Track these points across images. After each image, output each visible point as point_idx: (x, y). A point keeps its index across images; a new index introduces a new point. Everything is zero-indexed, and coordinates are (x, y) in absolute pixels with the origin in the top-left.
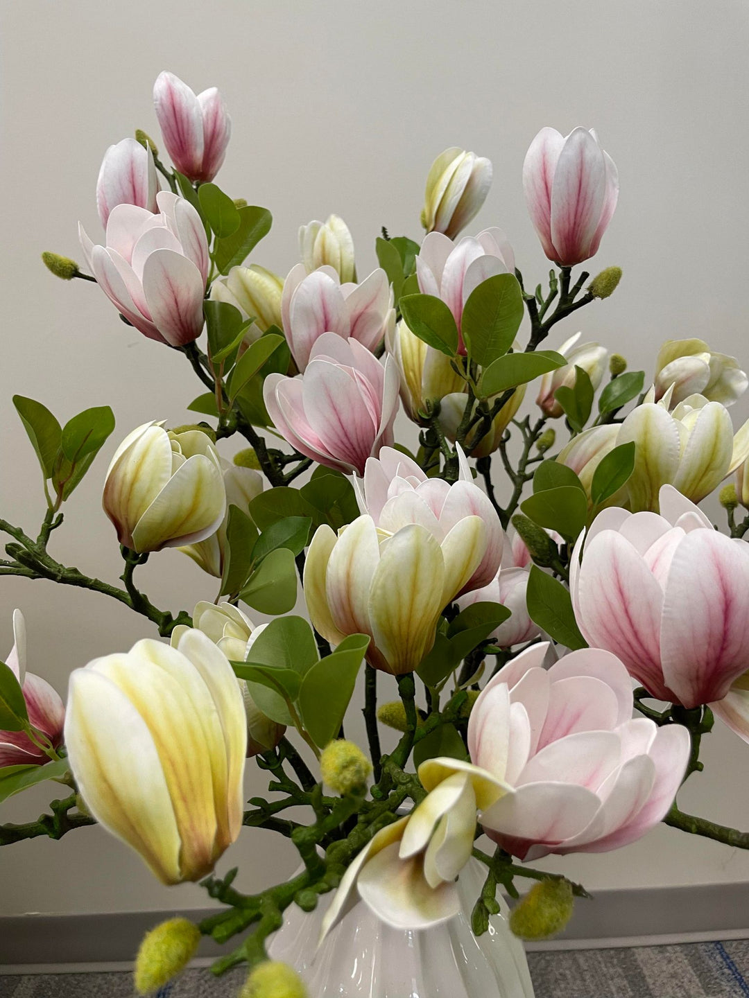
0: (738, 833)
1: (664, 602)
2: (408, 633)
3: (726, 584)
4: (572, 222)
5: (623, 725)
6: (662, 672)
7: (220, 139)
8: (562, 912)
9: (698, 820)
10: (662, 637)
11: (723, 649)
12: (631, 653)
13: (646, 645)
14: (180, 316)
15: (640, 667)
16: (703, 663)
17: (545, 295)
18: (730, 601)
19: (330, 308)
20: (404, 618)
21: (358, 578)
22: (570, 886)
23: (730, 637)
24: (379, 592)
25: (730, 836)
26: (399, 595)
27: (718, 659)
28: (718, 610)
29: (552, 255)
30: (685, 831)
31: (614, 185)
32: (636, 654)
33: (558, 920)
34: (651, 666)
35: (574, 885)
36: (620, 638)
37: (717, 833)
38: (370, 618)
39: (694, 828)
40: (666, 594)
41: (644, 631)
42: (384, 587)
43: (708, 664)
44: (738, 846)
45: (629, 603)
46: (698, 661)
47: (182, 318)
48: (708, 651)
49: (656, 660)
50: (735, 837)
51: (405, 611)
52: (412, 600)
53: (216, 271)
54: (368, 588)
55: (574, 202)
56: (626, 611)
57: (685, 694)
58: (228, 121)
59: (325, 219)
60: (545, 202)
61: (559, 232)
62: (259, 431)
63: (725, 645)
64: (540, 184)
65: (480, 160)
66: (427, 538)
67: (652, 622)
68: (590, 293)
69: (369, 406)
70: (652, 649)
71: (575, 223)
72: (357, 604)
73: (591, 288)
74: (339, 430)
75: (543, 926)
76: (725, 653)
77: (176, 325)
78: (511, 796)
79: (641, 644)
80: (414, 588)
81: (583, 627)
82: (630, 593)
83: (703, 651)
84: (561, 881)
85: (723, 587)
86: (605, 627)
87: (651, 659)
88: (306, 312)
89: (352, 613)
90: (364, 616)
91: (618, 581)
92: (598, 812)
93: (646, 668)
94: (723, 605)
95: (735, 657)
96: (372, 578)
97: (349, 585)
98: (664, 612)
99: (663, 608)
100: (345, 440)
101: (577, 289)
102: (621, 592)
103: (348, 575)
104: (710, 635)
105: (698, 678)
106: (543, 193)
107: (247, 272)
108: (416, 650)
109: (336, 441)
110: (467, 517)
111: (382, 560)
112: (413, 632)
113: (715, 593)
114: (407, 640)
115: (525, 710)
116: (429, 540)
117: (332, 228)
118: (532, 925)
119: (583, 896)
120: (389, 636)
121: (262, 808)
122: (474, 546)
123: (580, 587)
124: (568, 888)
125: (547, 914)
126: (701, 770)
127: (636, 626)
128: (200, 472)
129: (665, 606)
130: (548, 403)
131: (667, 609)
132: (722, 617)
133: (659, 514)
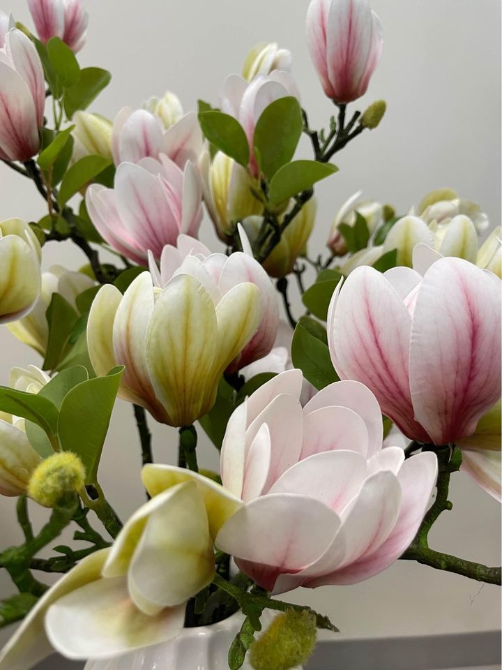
0: (485, 567)
1: (412, 328)
2: (184, 384)
3: (473, 309)
4: (345, 59)
5: (374, 457)
6: (411, 407)
7: (78, 26)
8: (303, 645)
9: (447, 556)
10: (412, 365)
11: (470, 379)
12: (383, 389)
13: (395, 377)
14: (14, 129)
15: (391, 402)
16: (451, 394)
17: (327, 135)
18: (478, 326)
19: (150, 140)
20: (179, 368)
21: (136, 330)
22: (315, 618)
23: (478, 366)
24: (153, 340)
25: (478, 570)
26: (172, 344)
27: (466, 390)
28: (466, 335)
29: (331, 94)
30: (435, 567)
31: (380, 38)
32: (387, 388)
33: (298, 653)
34: (402, 401)
35: (319, 617)
36: (371, 373)
37: (465, 568)
38: (148, 368)
39: (443, 564)
40: (415, 319)
41: (394, 360)
42: (157, 335)
43: (456, 395)
44: (485, 581)
45: (379, 332)
46: (446, 392)
47: (18, 132)
48: (455, 380)
49: (406, 395)
50: (482, 571)
51: (179, 361)
52: (186, 349)
53: (64, 118)
54: (144, 337)
55: (345, 39)
56: (377, 342)
57: (433, 428)
58: (86, 14)
59: (162, 95)
60: (323, 45)
61: (335, 68)
62: (94, 246)
63: (473, 374)
64: (319, 29)
65: (283, 51)
66: (198, 287)
67: (401, 350)
68: (361, 125)
69: (173, 207)
70: (402, 382)
71: (347, 60)
72: (136, 355)
73: (362, 121)
74: (147, 228)
75: (282, 660)
76: (473, 383)
77: (13, 139)
78: (243, 511)
79: (391, 376)
80: (187, 338)
81: (337, 367)
82: (379, 323)
83: (451, 380)
84: (304, 611)
85: (470, 311)
86: (357, 361)
87: (401, 393)
88: (131, 143)
89: (132, 364)
90: (143, 367)
91: (369, 312)
92: (338, 531)
93: (396, 404)
94: (471, 331)
95: (481, 388)
96: (148, 327)
97: (128, 338)
98: (413, 338)
99: (412, 334)
100: (154, 239)
101: (351, 124)
102: (372, 323)
103: (128, 328)
104: (458, 362)
105: (446, 412)
106: (320, 36)
107: (87, 116)
108: (194, 403)
109: (148, 241)
110: (243, 283)
111: (155, 309)
112: (189, 383)
113: (462, 318)
114: (184, 391)
115: (268, 429)
116: (199, 290)
117: (167, 101)
118: (271, 658)
119: (328, 628)
120: (167, 385)
121: (67, 555)
122: (249, 310)
123: (334, 325)
124: (312, 619)
125: (286, 647)
126: (450, 509)
127: (386, 358)
128: (14, 250)
129: (413, 332)
130: (335, 245)
131: (415, 334)
132: (469, 341)
133: (412, 268)
